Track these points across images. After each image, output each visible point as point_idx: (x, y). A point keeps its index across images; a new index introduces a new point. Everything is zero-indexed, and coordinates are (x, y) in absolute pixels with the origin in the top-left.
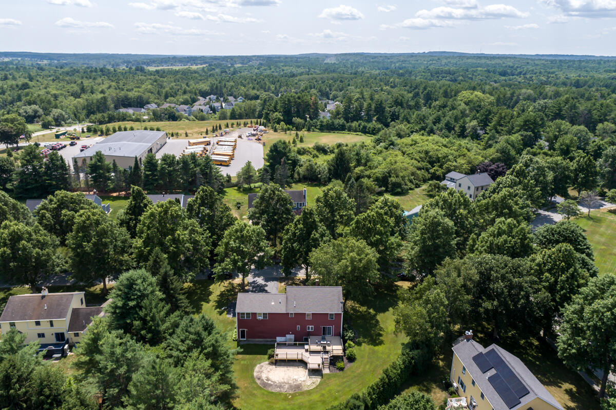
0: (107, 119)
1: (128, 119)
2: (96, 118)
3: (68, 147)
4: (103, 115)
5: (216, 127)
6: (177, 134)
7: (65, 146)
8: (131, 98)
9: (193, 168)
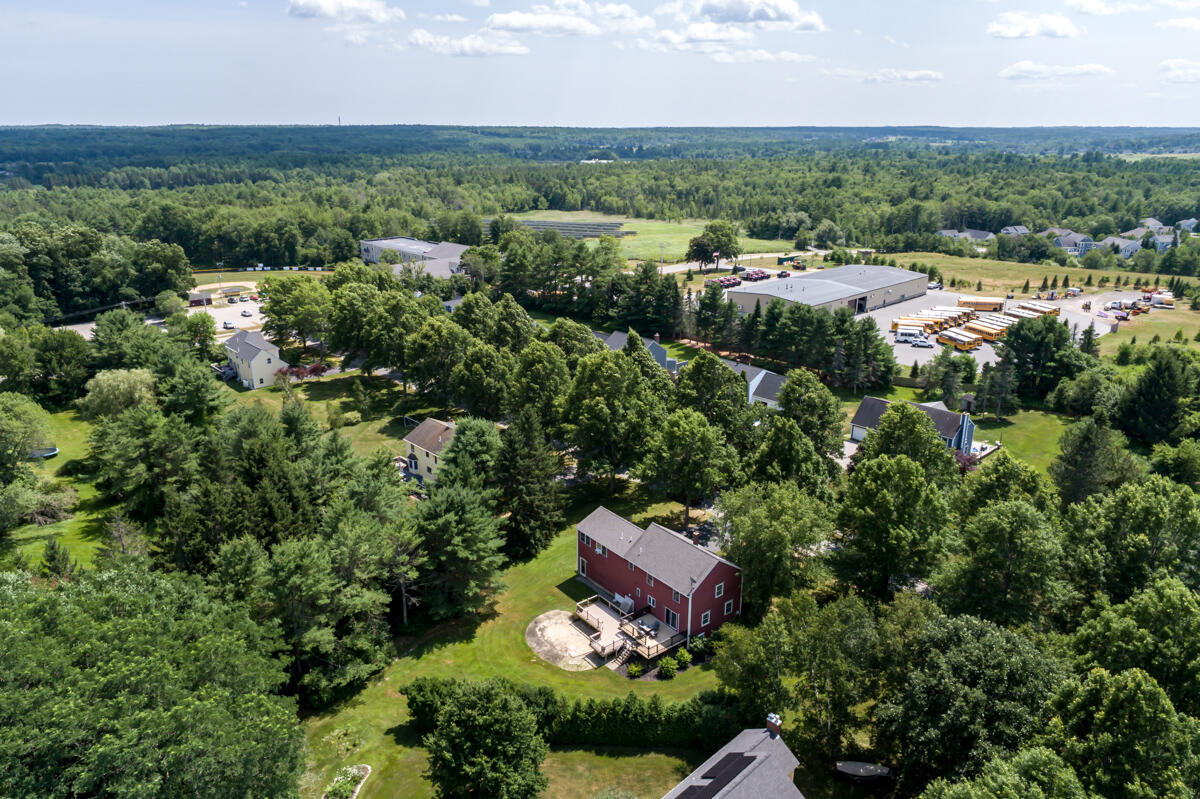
0: (901, 245)
1: (940, 248)
2: (882, 242)
3: (774, 279)
4: (896, 238)
5: (1055, 281)
6: (961, 283)
7: (768, 277)
8: (989, 213)
9: (833, 334)
